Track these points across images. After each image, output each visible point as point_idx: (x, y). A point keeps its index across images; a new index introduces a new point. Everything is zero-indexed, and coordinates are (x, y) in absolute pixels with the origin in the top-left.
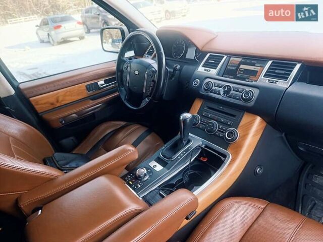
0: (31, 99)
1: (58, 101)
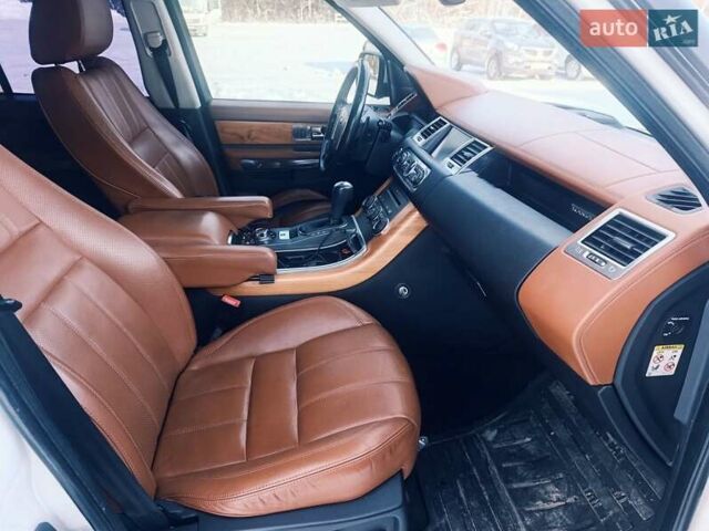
0: (217, 123)
1: (249, 137)
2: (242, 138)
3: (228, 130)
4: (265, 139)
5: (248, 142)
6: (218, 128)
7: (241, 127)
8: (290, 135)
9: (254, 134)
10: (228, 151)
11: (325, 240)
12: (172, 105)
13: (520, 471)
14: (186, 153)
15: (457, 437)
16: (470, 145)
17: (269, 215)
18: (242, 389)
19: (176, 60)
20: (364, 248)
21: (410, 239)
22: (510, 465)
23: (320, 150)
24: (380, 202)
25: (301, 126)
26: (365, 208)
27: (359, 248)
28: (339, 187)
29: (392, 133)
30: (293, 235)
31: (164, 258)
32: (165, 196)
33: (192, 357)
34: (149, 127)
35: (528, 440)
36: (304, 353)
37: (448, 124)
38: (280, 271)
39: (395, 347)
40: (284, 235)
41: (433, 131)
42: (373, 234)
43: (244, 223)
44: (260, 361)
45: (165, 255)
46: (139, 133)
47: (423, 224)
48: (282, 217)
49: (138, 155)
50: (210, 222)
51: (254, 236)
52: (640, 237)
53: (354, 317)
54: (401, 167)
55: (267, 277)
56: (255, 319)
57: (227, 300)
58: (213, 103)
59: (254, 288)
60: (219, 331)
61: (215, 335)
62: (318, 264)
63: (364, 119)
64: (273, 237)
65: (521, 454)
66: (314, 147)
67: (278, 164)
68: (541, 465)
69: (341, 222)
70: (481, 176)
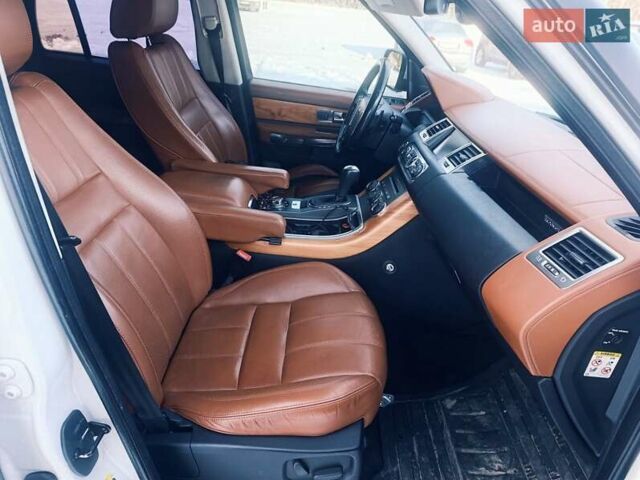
0: (254, 99)
1: (279, 114)
2: (273, 114)
3: (263, 107)
4: (292, 118)
5: (278, 118)
6: (254, 104)
7: (274, 105)
8: (315, 117)
9: (283, 113)
10: (260, 125)
11: (329, 213)
12: (218, 81)
13: (470, 439)
14: (224, 122)
15: (420, 400)
16: (466, 149)
17: (286, 186)
18: (244, 329)
19: (227, 43)
20: (361, 227)
21: (402, 223)
22: (463, 432)
23: (338, 132)
24: (381, 188)
25: (325, 109)
26: (368, 190)
27: (357, 225)
28: (347, 170)
29: (403, 127)
30: (303, 206)
31: (194, 213)
32: (202, 159)
33: (207, 296)
34: (197, 98)
35: (483, 413)
36: (298, 308)
37: (452, 126)
38: (286, 235)
39: (374, 315)
40: (296, 204)
41: (438, 131)
42: (371, 215)
43: (264, 190)
44: (261, 309)
45: (196, 210)
46: (188, 102)
47: (415, 212)
48: (297, 188)
49: (184, 121)
50: (236, 186)
51: (270, 203)
52: (594, 256)
53: (344, 284)
54: (404, 160)
55: (276, 240)
56: (261, 274)
57: (241, 254)
58: (254, 82)
59: (263, 247)
60: (231, 279)
61: (228, 281)
62: (321, 234)
63: (378, 112)
64: (287, 205)
65: (474, 424)
66: (333, 129)
67: (301, 140)
68: (490, 437)
69: (345, 200)
70: (471, 177)
